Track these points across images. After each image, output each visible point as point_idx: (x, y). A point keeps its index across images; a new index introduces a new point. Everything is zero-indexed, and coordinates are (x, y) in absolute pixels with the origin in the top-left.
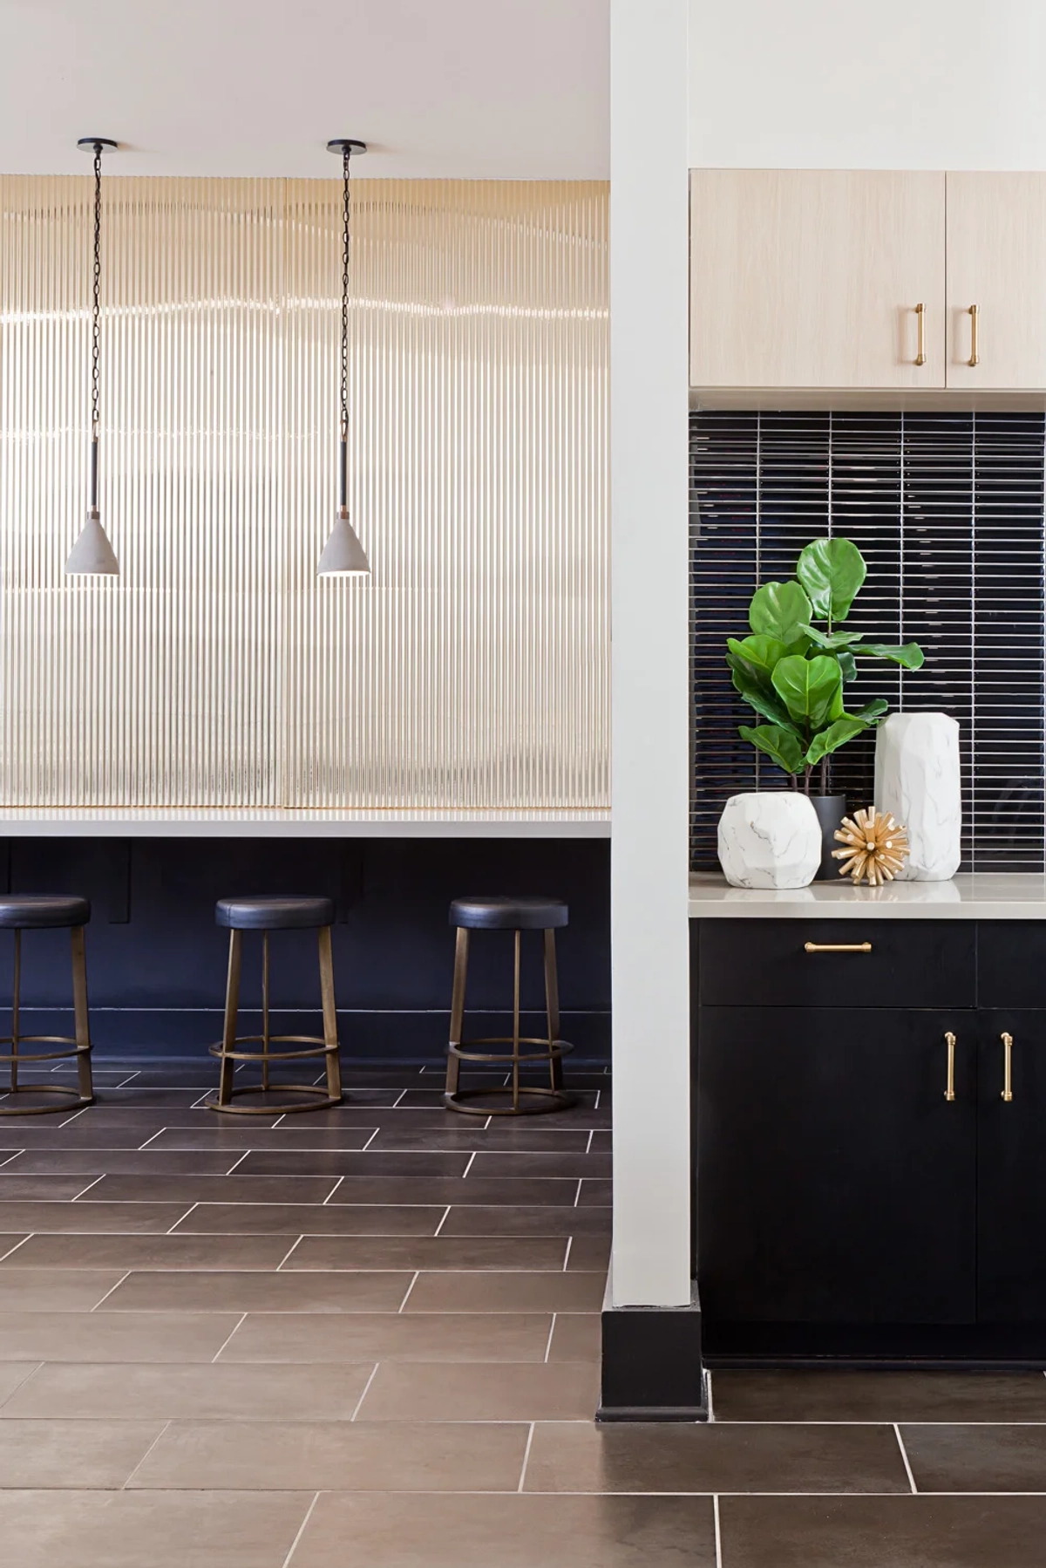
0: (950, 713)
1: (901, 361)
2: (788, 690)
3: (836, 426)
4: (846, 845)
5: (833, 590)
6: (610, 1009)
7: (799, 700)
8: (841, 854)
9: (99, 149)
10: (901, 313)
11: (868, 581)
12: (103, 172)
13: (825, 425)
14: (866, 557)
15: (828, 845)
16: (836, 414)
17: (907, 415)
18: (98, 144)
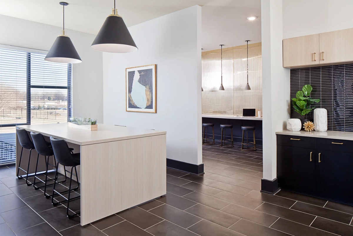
0: (325, 108)
1: (313, 61)
2: (299, 105)
3: (311, 69)
4: (304, 126)
5: (308, 92)
6: (262, 139)
7: (301, 106)
8: (303, 127)
9: (247, 42)
10: (313, 54)
11: (312, 90)
12: (248, 44)
13: (309, 69)
14: (312, 87)
15: (302, 126)
16: (311, 68)
17: (322, 67)
18: (247, 41)
